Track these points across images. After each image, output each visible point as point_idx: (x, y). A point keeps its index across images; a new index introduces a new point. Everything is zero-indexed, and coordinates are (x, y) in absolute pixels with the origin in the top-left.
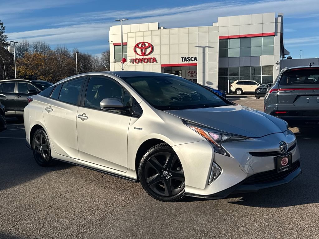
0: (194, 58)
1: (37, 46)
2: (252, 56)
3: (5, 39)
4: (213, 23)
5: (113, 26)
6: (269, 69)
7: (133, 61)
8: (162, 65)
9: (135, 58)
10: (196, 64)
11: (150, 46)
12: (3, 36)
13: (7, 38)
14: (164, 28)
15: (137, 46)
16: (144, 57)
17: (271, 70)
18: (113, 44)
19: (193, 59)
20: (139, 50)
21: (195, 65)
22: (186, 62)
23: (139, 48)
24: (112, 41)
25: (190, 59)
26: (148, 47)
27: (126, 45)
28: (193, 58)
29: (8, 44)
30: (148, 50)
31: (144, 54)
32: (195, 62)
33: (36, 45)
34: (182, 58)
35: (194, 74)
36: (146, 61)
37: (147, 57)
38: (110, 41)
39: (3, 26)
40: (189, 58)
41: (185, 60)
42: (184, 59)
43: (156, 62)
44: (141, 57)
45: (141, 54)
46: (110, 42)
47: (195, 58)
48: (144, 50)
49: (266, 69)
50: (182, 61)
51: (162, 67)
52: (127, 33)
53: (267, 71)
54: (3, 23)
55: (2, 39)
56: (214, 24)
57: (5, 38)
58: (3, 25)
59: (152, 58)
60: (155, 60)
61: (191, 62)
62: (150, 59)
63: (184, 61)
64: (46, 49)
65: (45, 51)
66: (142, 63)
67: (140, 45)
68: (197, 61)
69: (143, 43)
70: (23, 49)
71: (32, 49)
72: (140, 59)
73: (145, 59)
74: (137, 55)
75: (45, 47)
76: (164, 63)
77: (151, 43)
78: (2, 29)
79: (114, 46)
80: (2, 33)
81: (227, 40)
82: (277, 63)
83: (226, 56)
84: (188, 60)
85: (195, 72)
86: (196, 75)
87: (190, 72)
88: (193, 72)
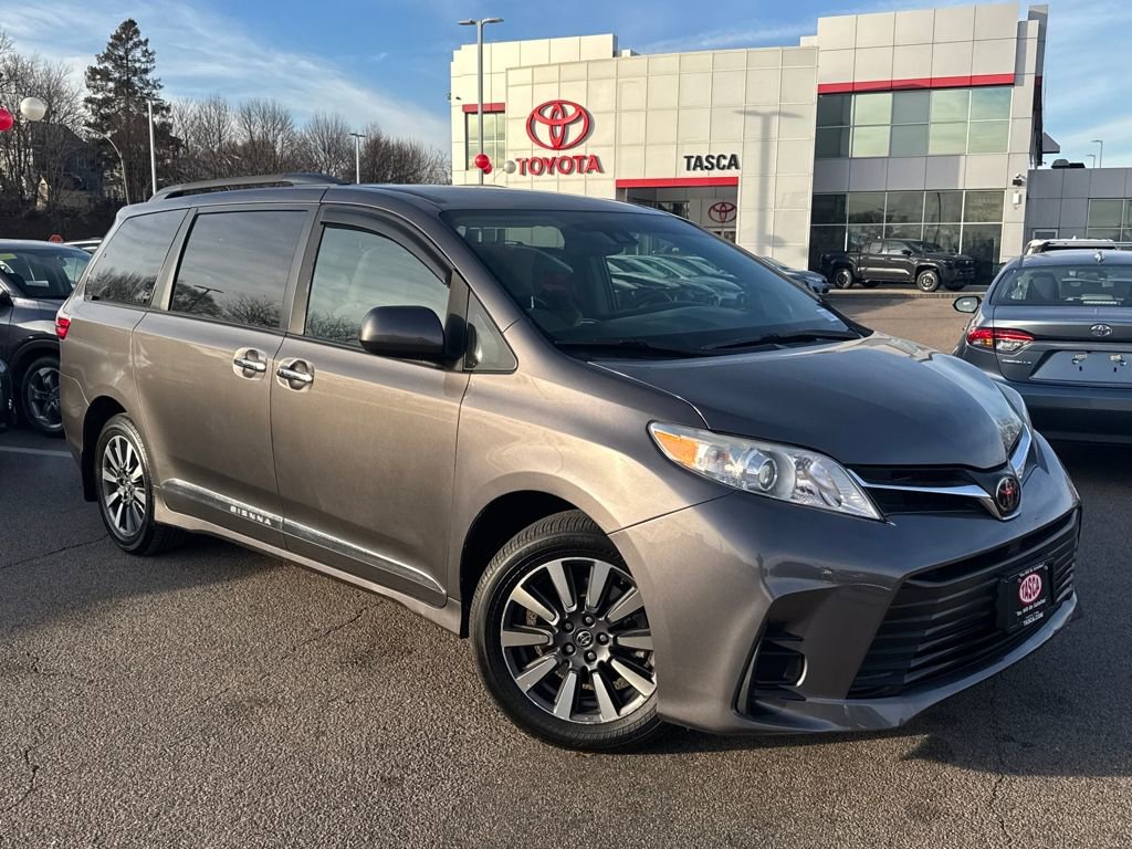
0: (729, 157)
1: (250, 115)
2: (931, 152)
3: (154, 91)
4: (802, 39)
5: (463, 47)
6: (989, 201)
7: (528, 166)
8: (618, 182)
9: (529, 158)
10: (737, 179)
11: (582, 114)
12: (148, 82)
13: (161, 87)
14: (633, 54)
15: (537, 114)
16: (562, 153)
17: (996, 206)
18: (464, 106)
19: (725, 162)
20: (542, 131)
21: (733, 183)
22: (699, 173)
23: (544, 121)
24: (458, 98)
25: (714, 161)
26: (575, 119)
27: (503, 112)
28: (725, 157)
29: (163, 108)
30: (575, 131)
31: (559, 144)
32: (732, 172)
33: (249, 110)
34: (689, 158)
35: (729, 214)
36: (566, 165)
37: (570, 153)
38: (453, 97)
39: (146, 51)
40: (713, 157)
41: (695, 166)
42: (693, 161)
43: (600, 170)
44: (550, 154)
45: (549, 143)
46: (454, 101)
47: (734, 157)
48: (559, 130)
49: (980, 202)
50: (688, 169)
51: (618, 189)
52: (507, 70)
53: (981, 208)
54: (147, 40)
55: (145, 91)
56: (805, 42)
57: (155, 87)
58: (146, 45)
59: (585, 158)
60: (595, 164)
61: (716, 173)
62: (581, 159)
63: (694, 169)
64: (279, 126)
65: (276, 132)
66: (551, 172)
67: (548, 113)
68: (737, 168)
69: (559, 105)
70: (209, 123)
71: (235, 124)
72: (547, 159)
73: (563, 159)
74: (536, 146)
75: (275, 118)
76: (624, 176)
77: (584, 106)
78: (144, 59)
79: (467, 114)
80: (146, 71)
81: (846, 97)
82: (1017, 183)
83: (842, 151)
84: (706, 164)
85: (734, 207)
86: (735, 217)
87: (718, 207)
88: (729, 207)
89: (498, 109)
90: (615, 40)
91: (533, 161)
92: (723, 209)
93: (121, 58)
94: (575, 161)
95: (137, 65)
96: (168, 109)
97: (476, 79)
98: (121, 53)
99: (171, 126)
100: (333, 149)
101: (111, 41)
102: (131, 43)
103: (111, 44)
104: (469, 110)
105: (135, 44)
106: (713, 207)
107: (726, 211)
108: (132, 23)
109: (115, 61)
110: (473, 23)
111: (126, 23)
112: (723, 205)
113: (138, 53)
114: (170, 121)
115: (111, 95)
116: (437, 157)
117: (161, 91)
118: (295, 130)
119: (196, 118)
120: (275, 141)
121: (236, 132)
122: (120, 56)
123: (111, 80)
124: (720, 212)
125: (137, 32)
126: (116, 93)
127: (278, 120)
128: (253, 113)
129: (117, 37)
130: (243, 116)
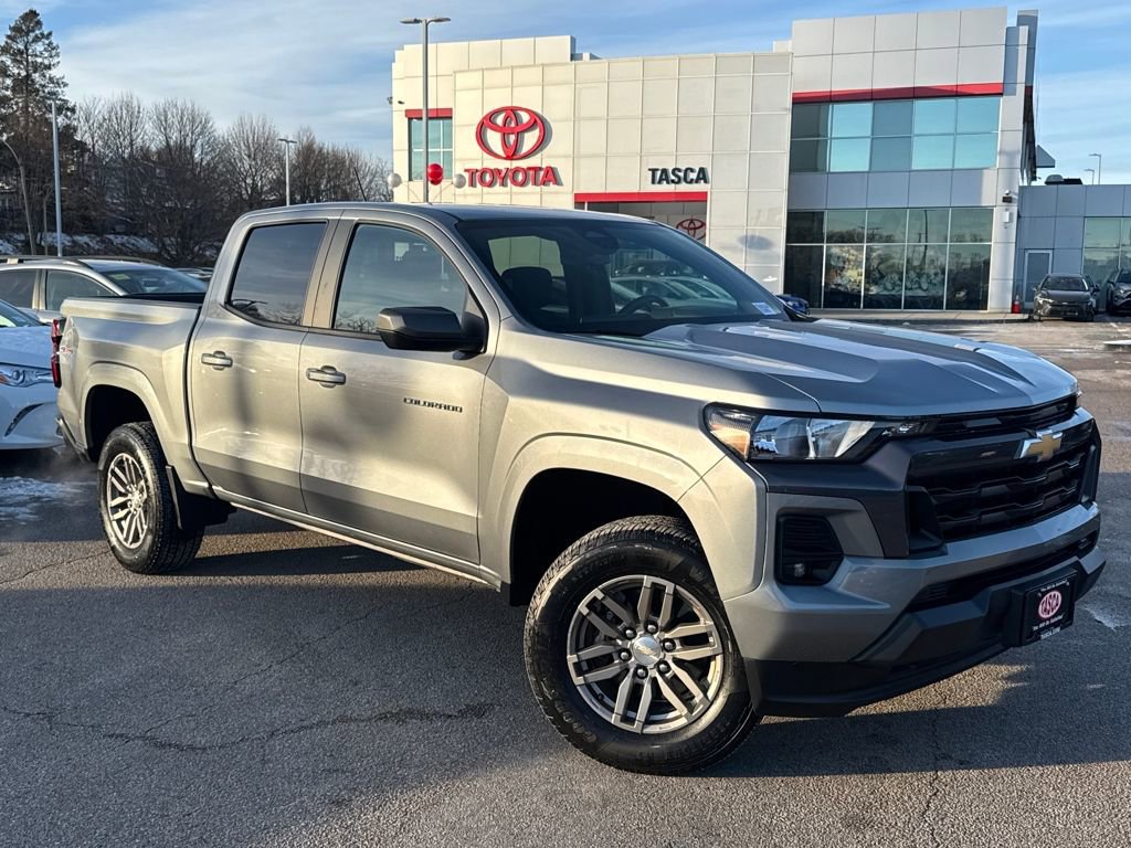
0: (697, 170)
1: (166, 117)
2: (914, 168)
3: (58, 90)
4: (775, 43)
5: (406, 47)
6: (976, 220)
7: (477, 177)
8: (577, 196)
9: (479, 167)
10: (706, 193)
11: (538, 121)
12: (51, 79)
13: (65, 85)
14: (592, 57)
15: (487, 122)
16: (515, 164)
17: (984, 224)
18: (407, 112)
19: (693, 176)
20: (494, 139)
21: (702, 197)
22: (665, 188)
23: (495, 128)
24: (400, 102)
25: (681, 174)
26: (530, 127)
27: (451, 118)
29: (68, 109)
30: (530, 139)
31: (512, 154)
32: (700, 187)
33: (165, 111)
34: (654, 171)
35: (699, 232)
36: (520, 177)
37: (524, 164)
38: (395, 101)
39: (49, 45)
40: (679, 170)
41: (661, 180)
42: (659, 173)
43: (557, 182)
44: (503, 165)
45: (501, 153)
46: (395, 106)
47: (702, 170)
48: (512, 138)
49: (967, 220)
50: (653, 182)
51: (576, 202)
52: (455, 72)
53: (968, 227)
54: (50, 34)
55: (48, 90)
56: (778, 45)
57: (58, 85)
58: (49, 38)
59: (540, 169)
60: (551, 176)
61: (683, 187)
62: (536, 169)
63: (660, 183)
64: (199, 129)
65: (195, 136)
66: (504, 184)
68: (706, 182)
69: (512, 112)
70: (119, 125)
71: (149, 127)
72: (499, 171)
73: (517, 170)
74: (486, 155)
75: (193, 121)
76: (584, 189)
77: (539, 111)
78: (46, 54)
79: (410, 119)
80: (49, 67)
81: (823, 106)
82: (1007, 200)
83: (820, 167)
84: (673, 177)
85: (703, 224)
86: (705, 235)
87: (686, 224)
88: (697, 224)
89: (445, 115)
90: (573, 41)
91: (484, 172)
92: (692, 226)
93: (20, 52)
94: (531, 173)
95: (39, 60)
96: (73, 110)
97: (421, 81)
98: (21, 47)
99: (75, 129)
100: (260, 155)
101: (9, 33)
102: (32, 35)
103: (9, 37)
104: (412, 116)
105: (36, 36)
106: (681, 224)
107: (695, 229)
108: (33, 14)
109: (14, 54)
110: (416, 21)
111: (26, 14)
112: (692, 221)
113: (39, 47)
114: (75, 123)
115: (9, 93)
116: (377, 166)
117: (65, 89)
118: (216, 134)
119: (105, 119)
120: (193, 146)
121: (150, 137)
122: (19, 50)
123: (9, 76)
124: (689, 229)
125: (39, 23)
126: (14, 90)
127: (197, 123)
128: (169, 116)
129: (16, 29)
130: (159, 119)
